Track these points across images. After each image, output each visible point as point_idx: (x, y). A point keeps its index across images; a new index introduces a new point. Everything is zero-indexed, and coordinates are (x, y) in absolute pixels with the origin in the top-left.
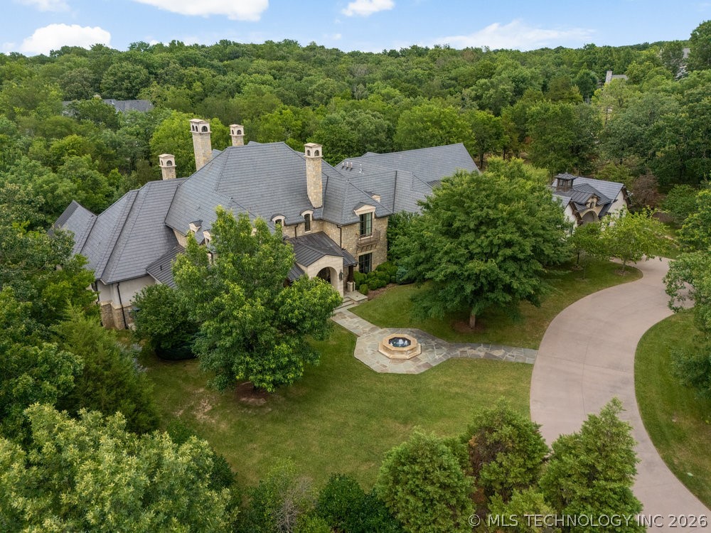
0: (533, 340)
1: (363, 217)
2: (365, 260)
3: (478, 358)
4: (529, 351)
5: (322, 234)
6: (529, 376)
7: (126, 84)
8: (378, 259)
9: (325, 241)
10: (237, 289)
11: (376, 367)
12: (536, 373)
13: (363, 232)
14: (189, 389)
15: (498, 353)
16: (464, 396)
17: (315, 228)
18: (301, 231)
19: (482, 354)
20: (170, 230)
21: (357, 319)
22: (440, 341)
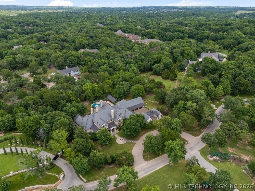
0: (137, 140)
1: (119, 120)
2: (119, 126)
3: (130, 142)
4: (136, 141)
5: (113, 122)
6: (135, 145)
7: (73, 62)
8: (121, 125)
9: (114, 123)
10: (103, 137)
11: (118, 143)
12: (136, 144)
13: (119, 122)
14: (97, 145)
15: (133, 141)
16: (127, 147)
17: (112, 121)
18: (111, 122)
19: (131, 142)
20: (93, 122)
21: (117, 135)
22: (127, 139)
